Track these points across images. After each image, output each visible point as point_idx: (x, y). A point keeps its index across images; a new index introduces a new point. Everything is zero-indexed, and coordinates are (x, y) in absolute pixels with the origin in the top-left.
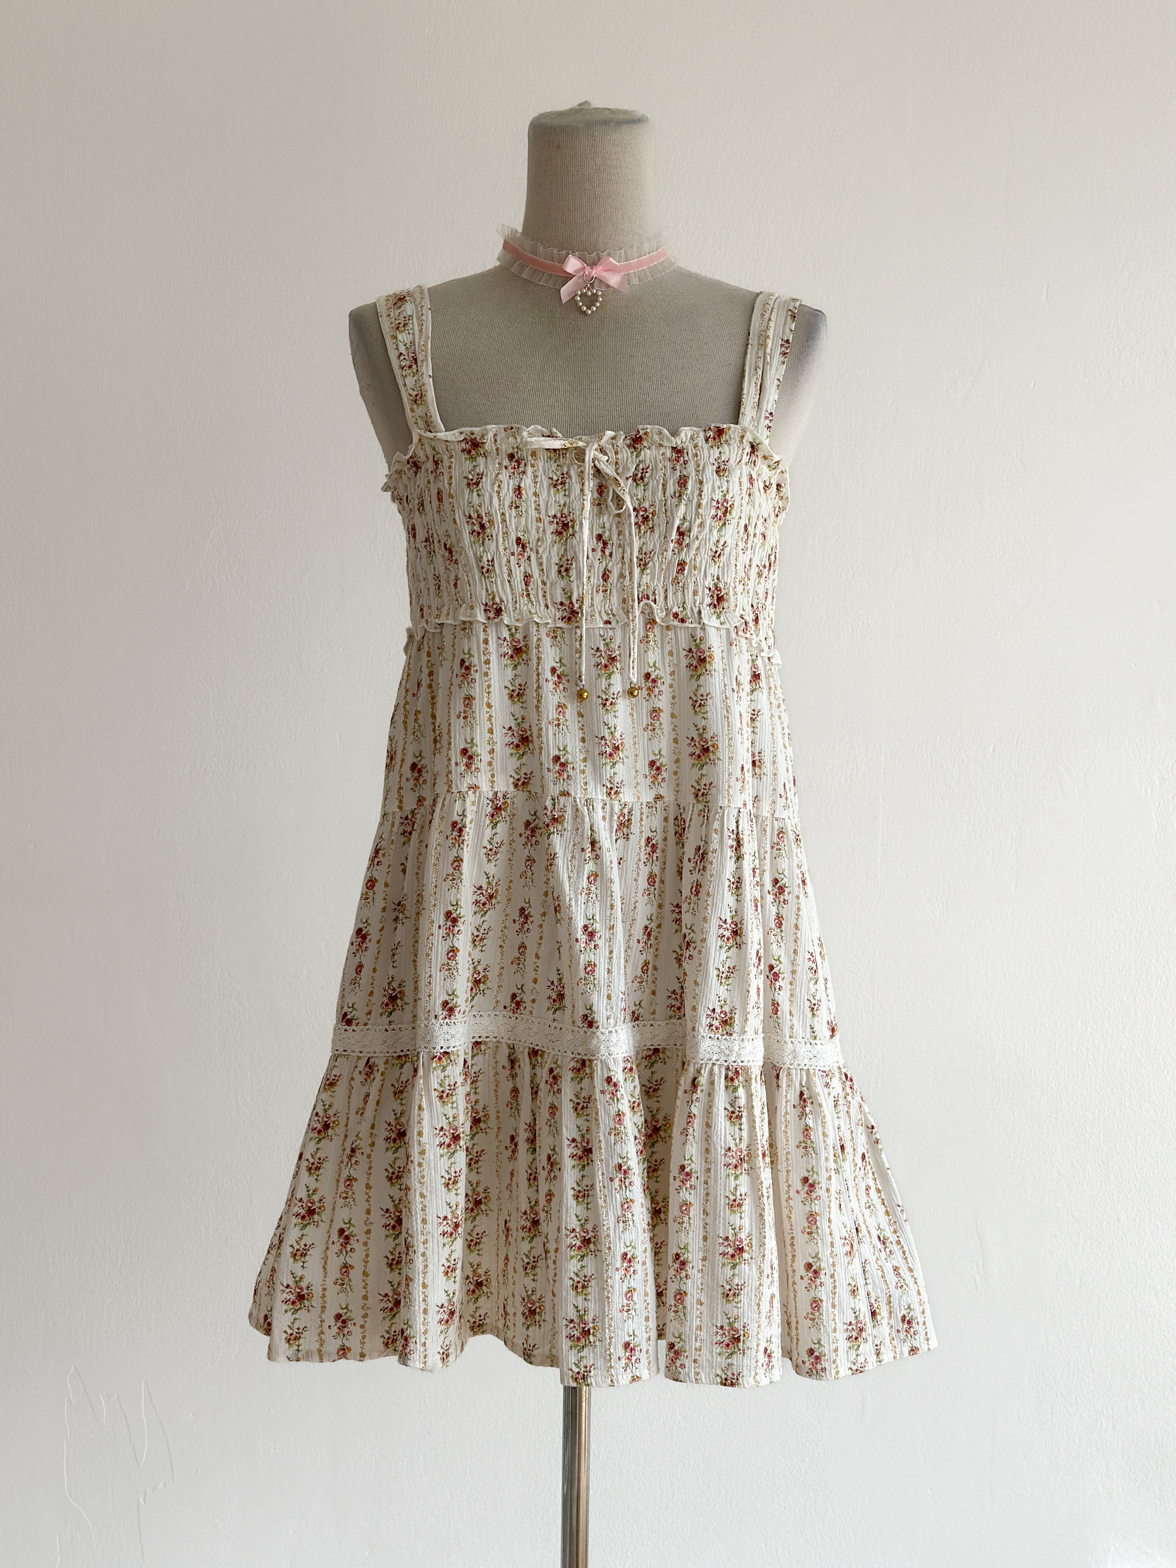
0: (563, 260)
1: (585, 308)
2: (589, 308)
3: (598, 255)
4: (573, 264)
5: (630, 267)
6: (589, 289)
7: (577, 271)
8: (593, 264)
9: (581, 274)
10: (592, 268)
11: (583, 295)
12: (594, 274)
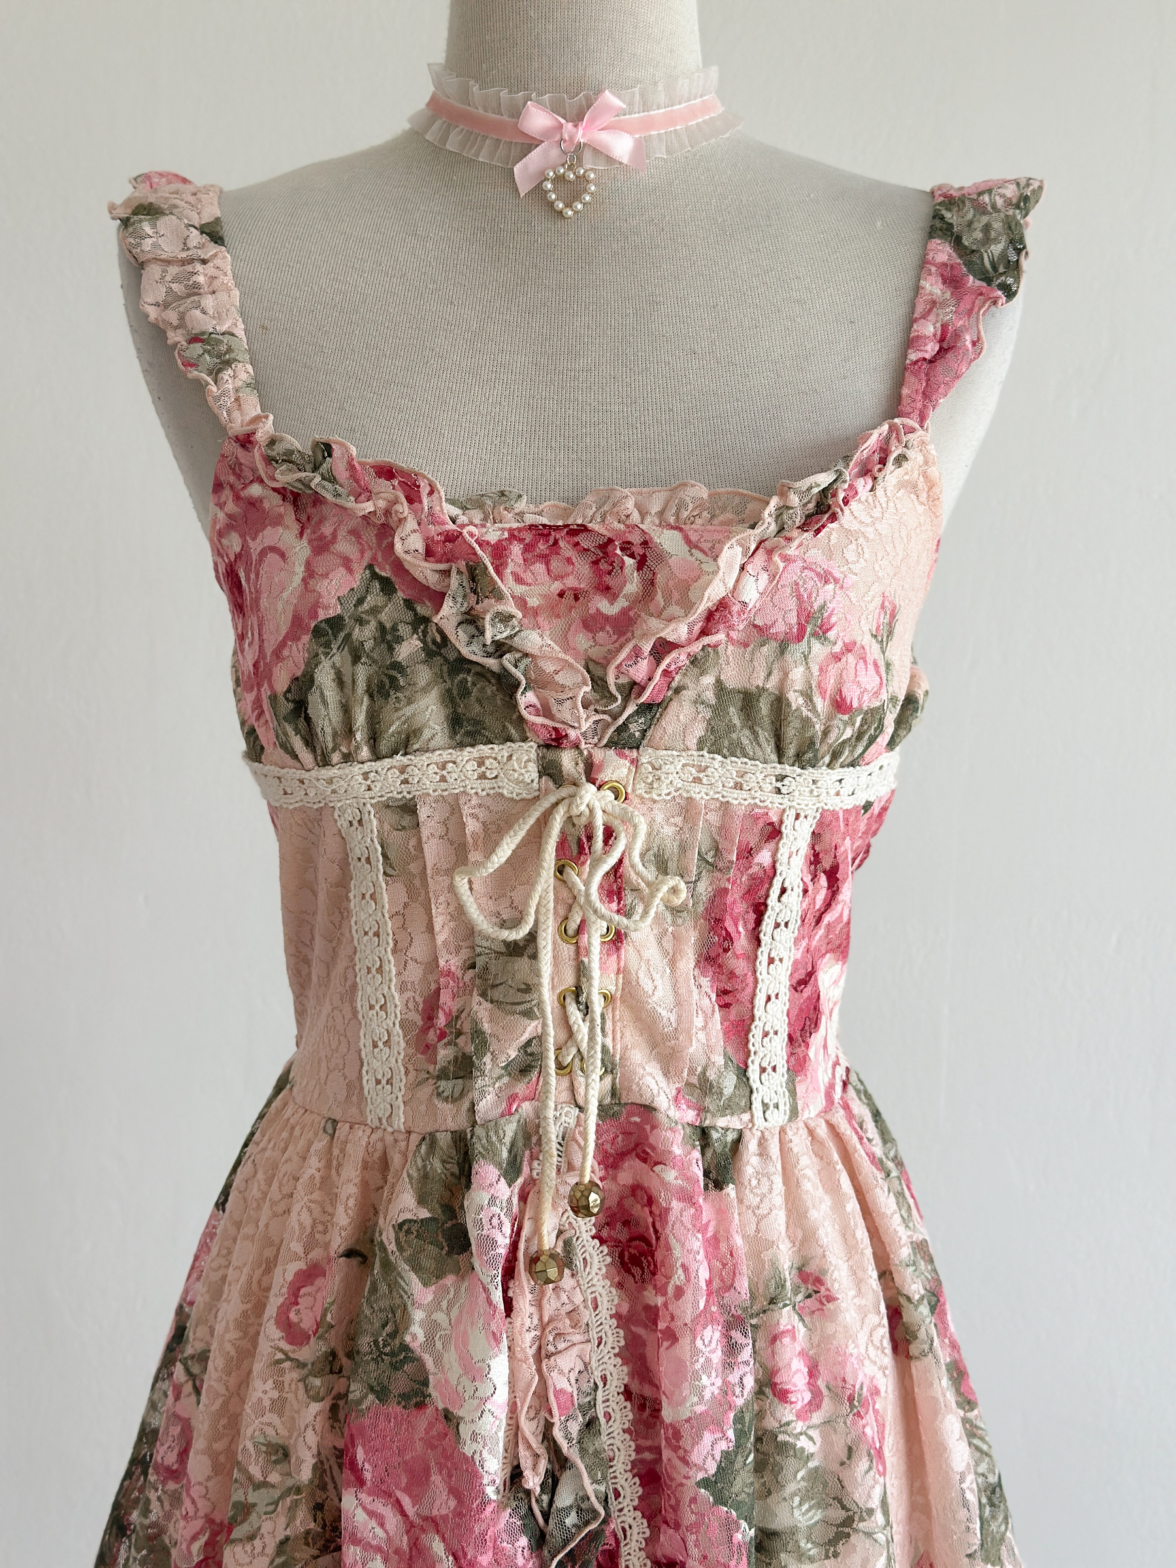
0: (517, 112)
1: (561, 205)
2: (568, 205)
3: (587, 98)
4: (537, 119)
5: (648, 124)
6: (571, 168)
7: (548, 133)
8: (577, 118)
9: (558, 138)
10: (576, 126)
11: (559, 179)
12: (580, 136)
